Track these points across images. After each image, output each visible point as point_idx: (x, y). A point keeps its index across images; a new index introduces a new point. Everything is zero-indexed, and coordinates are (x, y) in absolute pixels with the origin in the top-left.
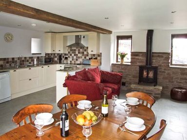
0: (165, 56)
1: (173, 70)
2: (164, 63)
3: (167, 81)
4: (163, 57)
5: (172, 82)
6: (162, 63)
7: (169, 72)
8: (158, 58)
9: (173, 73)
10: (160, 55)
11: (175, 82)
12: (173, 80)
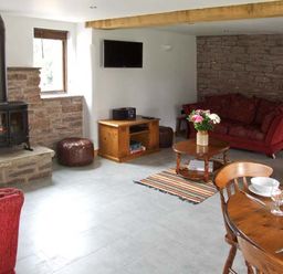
0: (29, 75)
1: (49, 105)
2: (30, 91)
3: (39, 131)
4: (25, 77)
5: (49, 131)
6: (25, 92)
7: (41, 109)
8: (15, 81)
9: (50, 111)
10: (20, 73)
11: (54, 131)
12: (51, 127)
